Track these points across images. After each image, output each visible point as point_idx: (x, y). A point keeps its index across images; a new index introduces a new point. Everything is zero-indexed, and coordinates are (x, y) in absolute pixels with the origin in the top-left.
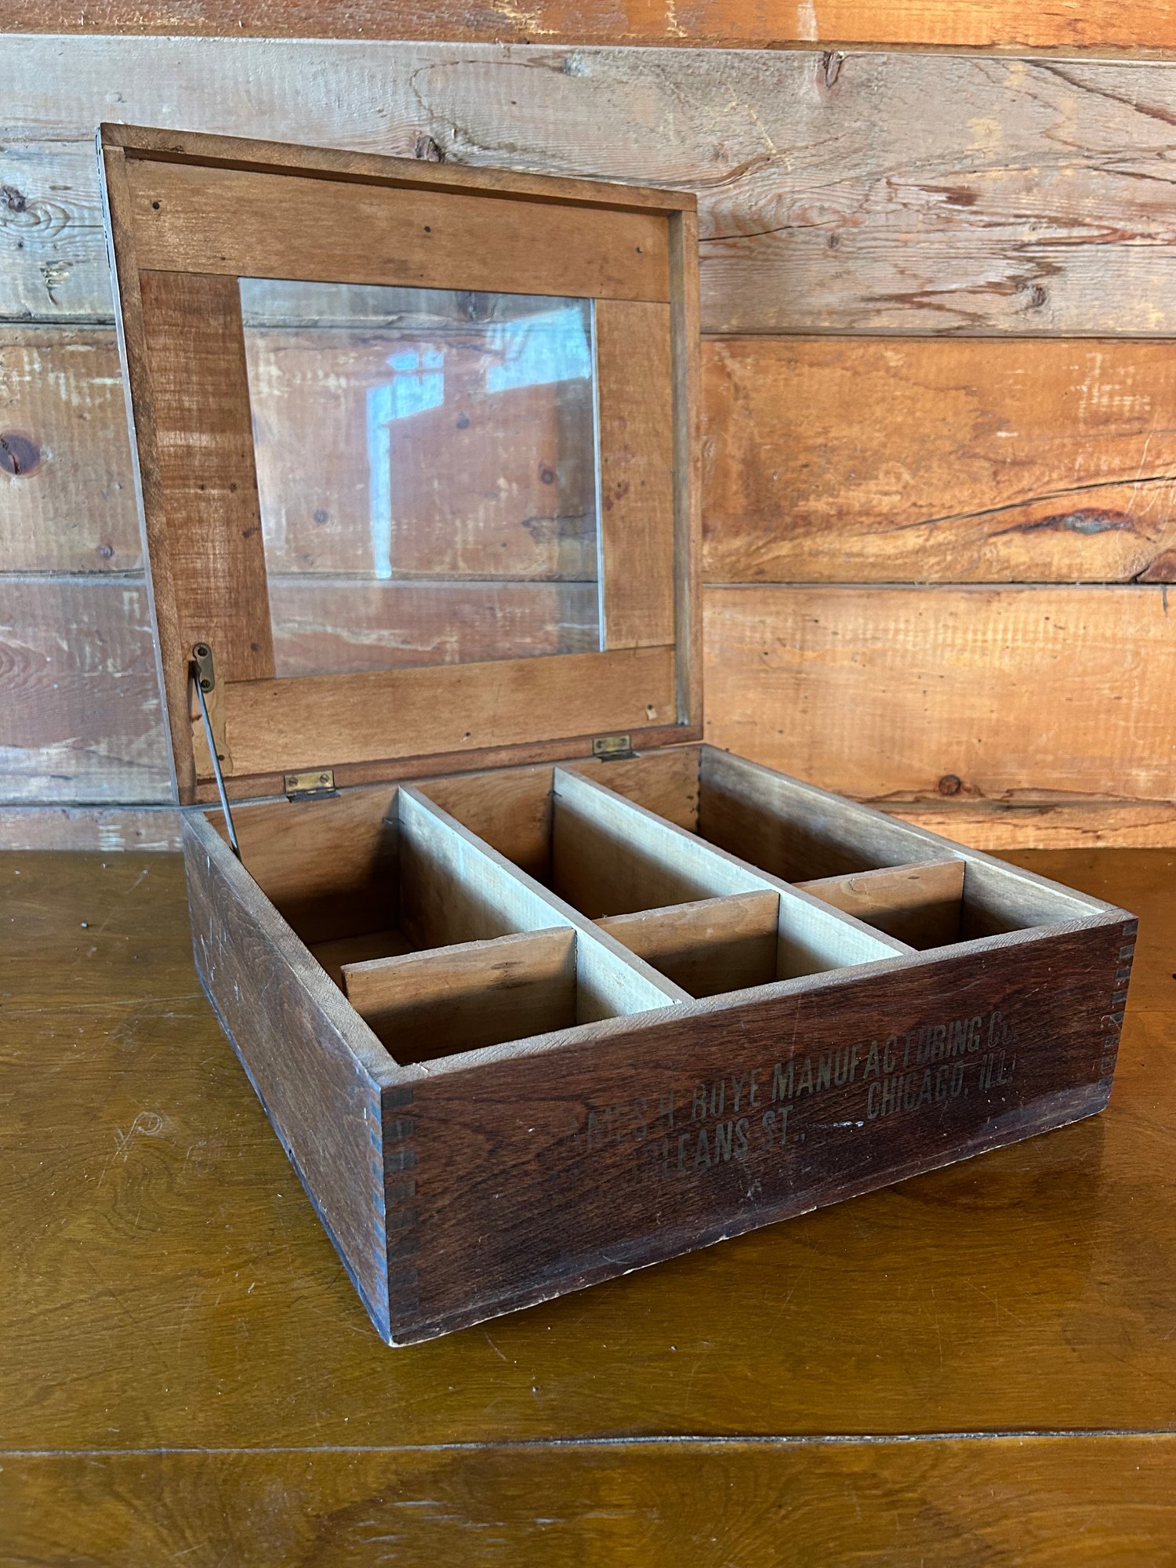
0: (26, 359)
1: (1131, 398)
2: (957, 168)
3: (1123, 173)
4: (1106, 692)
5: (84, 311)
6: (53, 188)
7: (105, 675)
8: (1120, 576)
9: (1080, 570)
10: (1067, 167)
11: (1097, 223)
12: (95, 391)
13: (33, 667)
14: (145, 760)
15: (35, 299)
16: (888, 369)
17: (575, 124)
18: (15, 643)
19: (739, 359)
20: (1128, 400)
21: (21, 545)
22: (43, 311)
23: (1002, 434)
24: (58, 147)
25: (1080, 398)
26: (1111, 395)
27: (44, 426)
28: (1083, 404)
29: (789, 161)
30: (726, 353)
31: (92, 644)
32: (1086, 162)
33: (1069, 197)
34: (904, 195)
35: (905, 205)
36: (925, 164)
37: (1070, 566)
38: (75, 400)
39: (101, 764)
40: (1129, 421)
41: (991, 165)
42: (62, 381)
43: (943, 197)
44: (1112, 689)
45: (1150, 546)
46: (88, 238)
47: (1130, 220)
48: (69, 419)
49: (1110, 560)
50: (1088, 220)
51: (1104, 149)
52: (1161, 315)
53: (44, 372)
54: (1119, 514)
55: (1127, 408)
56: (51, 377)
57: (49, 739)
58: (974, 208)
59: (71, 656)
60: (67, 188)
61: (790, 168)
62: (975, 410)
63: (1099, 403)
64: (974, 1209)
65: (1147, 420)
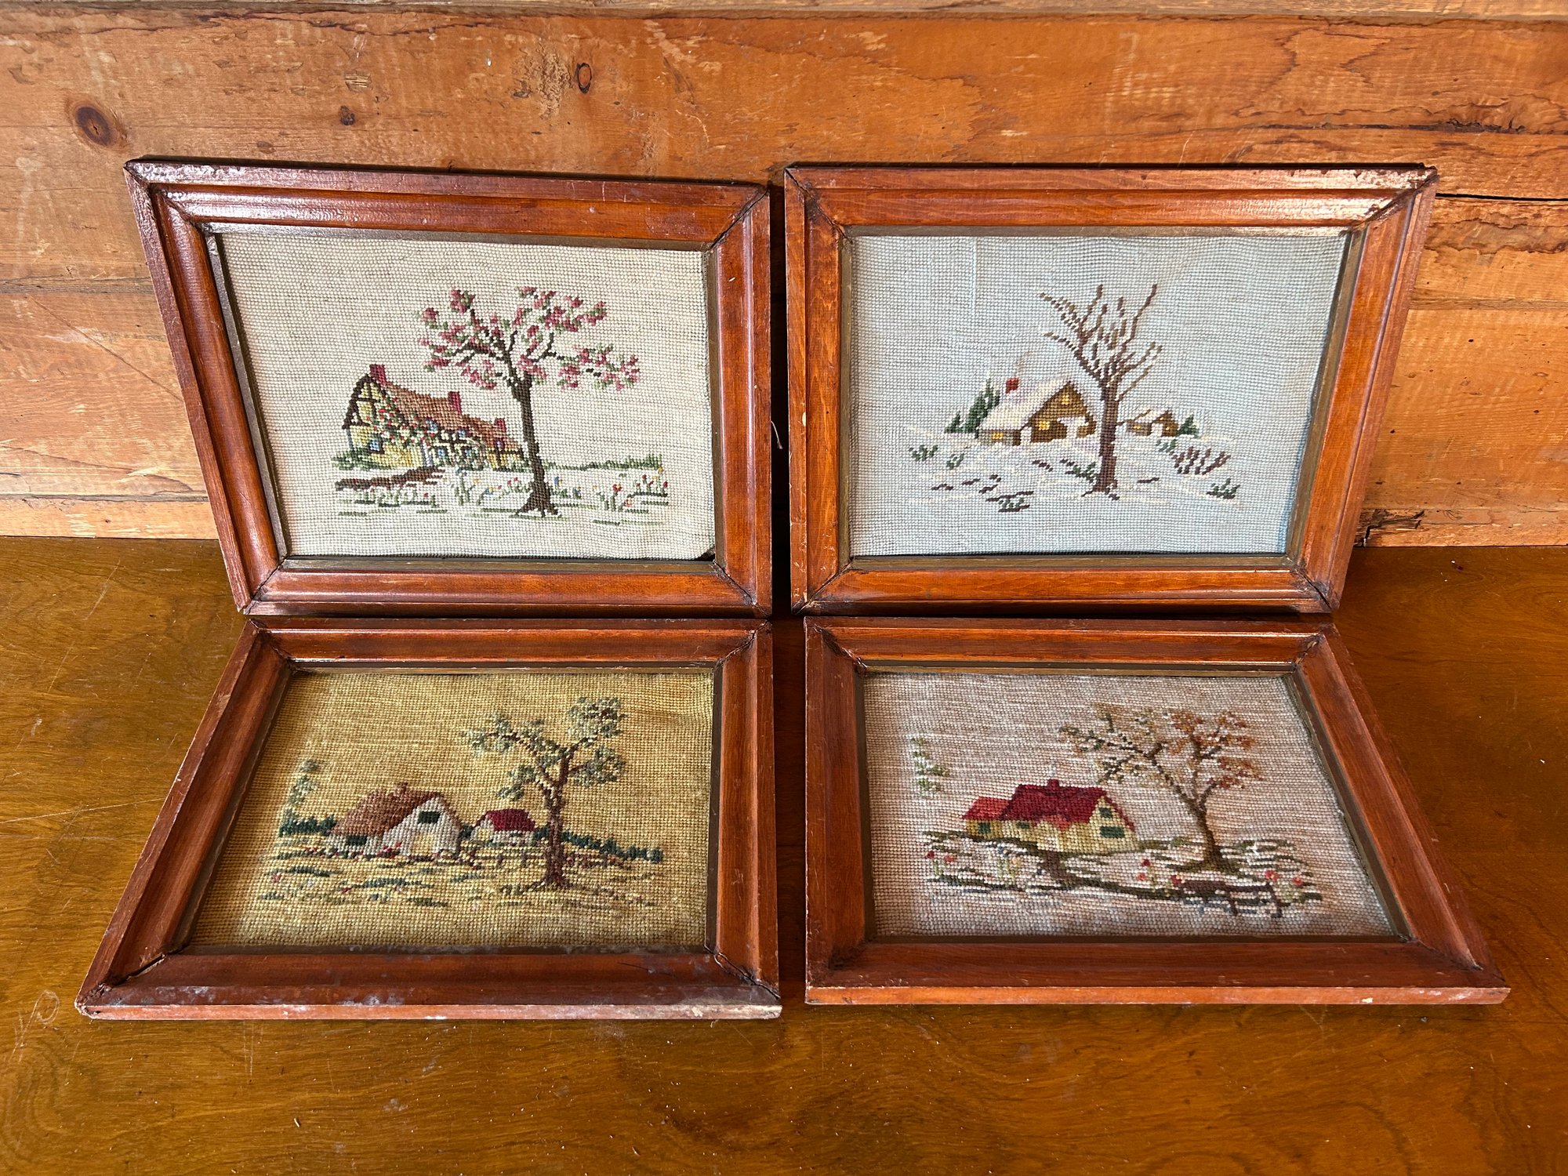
1: (1171, 89)
16: (865, 54)
19: (677, 41)
20: (1168, 92)
23: (1008, 133)
25: (1108, 90)
26: (1147, 86)
28: (1110, 97)
30: (660, 35)
39: (46, 463)
40: (1168, 117)
55: (1165, 102)
62: (974, 104)
63: (1131, 95)
64: (734, 1148)
65: (1189, 117)
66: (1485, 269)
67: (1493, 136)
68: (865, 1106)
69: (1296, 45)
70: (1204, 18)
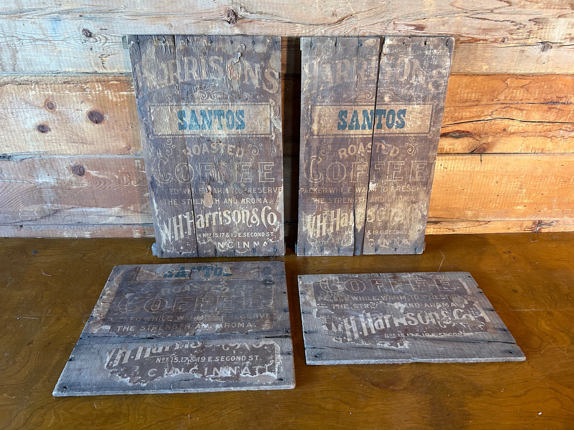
0: (97, 86)
2: (419, 17)
3: (478, 18)
4: (460, 188)
5: (116, 71)
6: (101, 29)
7: (131, 186)
8: (467, 152)
9: (454, 150)
10: (458, 16)
11: (467, 36)
12: (121, 96)
13: (107, 184)
14: (146, 211)
15: (98, 67)
17: (284, 4)
18: (101, 176)
20: (474, 95)
21: (100, 146)
22: (101, 71)
24: (101, 15)
25: (457, 94)
26: (468, 93)
27: (104, 108)
28: (458, 96)
29: (359, 16)
31: (126, 176)
32: (464, 14)
33: (458, 27)
34: (399, 28)
35: (399, 31)
36: (407, 17)
37: (450, 149)
38: (115, 100)
39: (131, 213)
40: (473, 102)
41: (430, 16)
42: (109, 93)
43: (413, 28)
44: (461, 187)
45: (477, 142)
46: (115, 46)
47: (479, 34)
48: (113, 105)
49: (464, 147)
50: (464, 35)
51: (472, 9)
52: (487, 67)
53: (103, 90)
54: (468, 132)
55: (473, 97)
56: (106, 92)
57: (114, 206)
58: (424, 32)
59: (119, 180)
60: (106, 29)
61: (359, 19)
63: (464, 96)
64: (393, 390)
65: (480, 101)
66: (565, 143)
67: (563, 105)
68: (431, 378)
69: (508, 81)
70: (483, 75)
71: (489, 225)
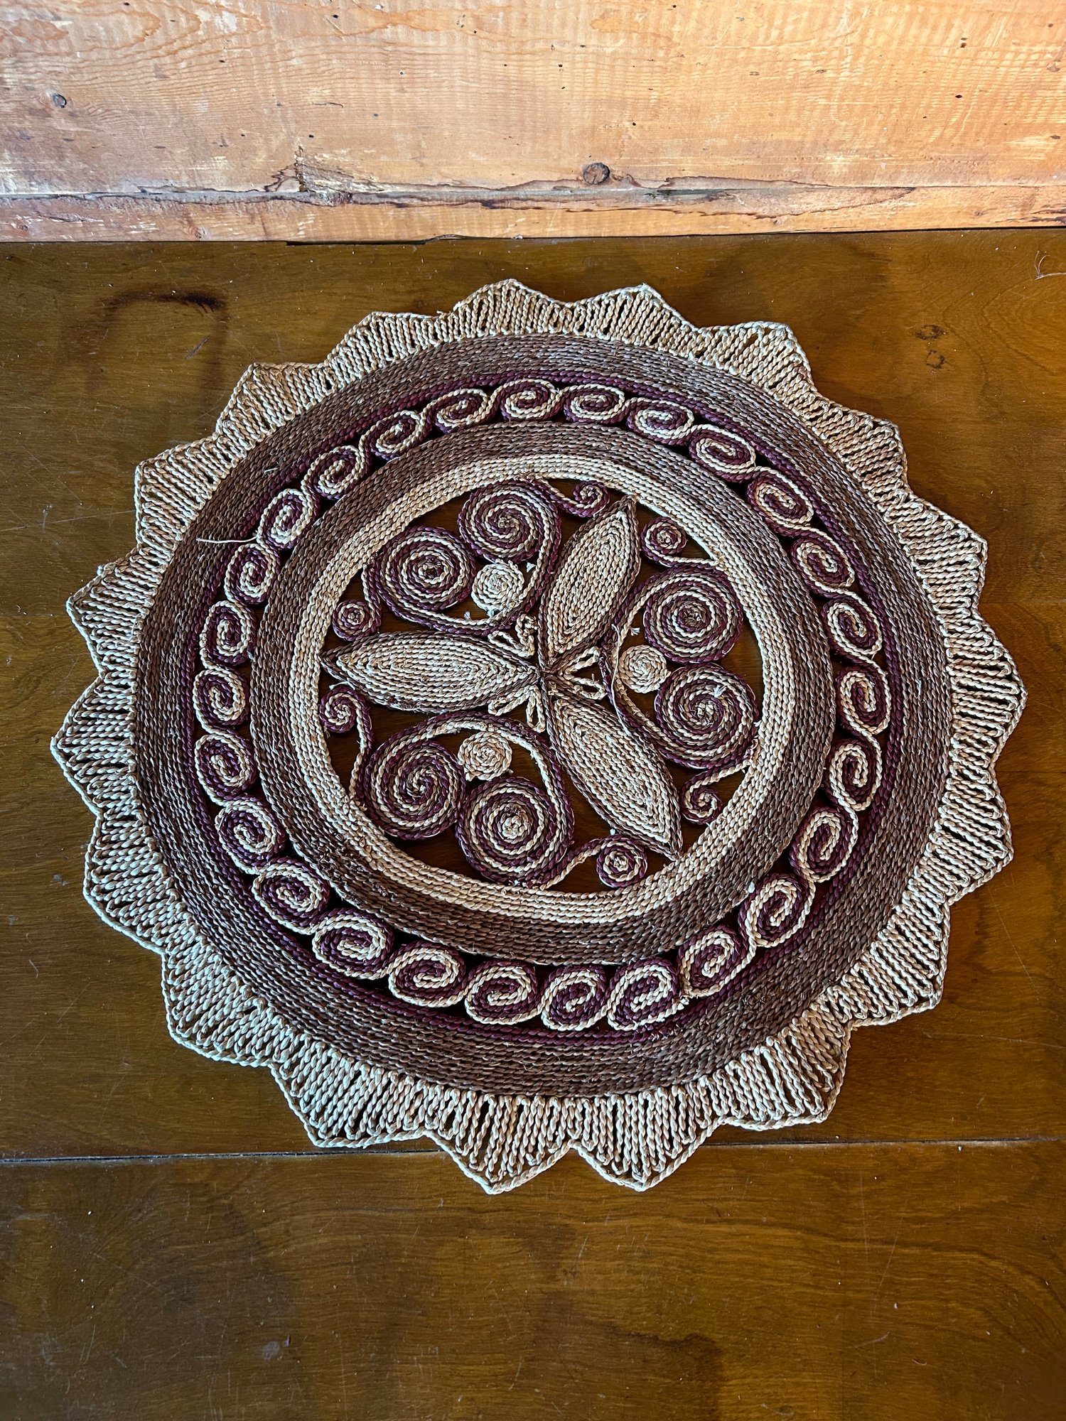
44: (815, 60)
71: (909, 202)
